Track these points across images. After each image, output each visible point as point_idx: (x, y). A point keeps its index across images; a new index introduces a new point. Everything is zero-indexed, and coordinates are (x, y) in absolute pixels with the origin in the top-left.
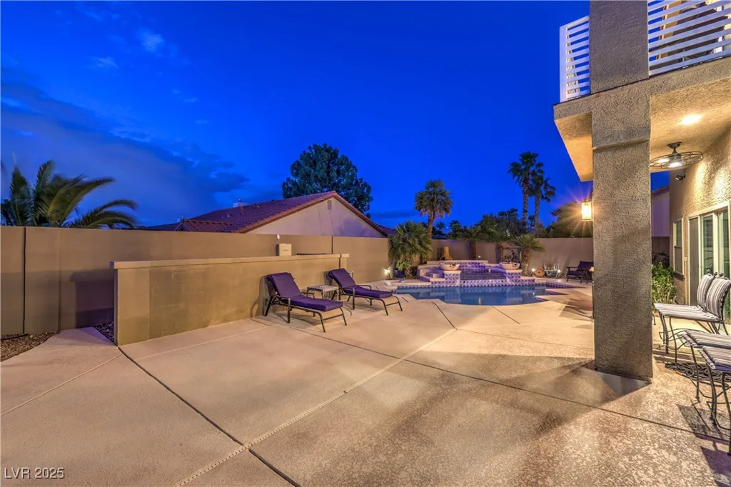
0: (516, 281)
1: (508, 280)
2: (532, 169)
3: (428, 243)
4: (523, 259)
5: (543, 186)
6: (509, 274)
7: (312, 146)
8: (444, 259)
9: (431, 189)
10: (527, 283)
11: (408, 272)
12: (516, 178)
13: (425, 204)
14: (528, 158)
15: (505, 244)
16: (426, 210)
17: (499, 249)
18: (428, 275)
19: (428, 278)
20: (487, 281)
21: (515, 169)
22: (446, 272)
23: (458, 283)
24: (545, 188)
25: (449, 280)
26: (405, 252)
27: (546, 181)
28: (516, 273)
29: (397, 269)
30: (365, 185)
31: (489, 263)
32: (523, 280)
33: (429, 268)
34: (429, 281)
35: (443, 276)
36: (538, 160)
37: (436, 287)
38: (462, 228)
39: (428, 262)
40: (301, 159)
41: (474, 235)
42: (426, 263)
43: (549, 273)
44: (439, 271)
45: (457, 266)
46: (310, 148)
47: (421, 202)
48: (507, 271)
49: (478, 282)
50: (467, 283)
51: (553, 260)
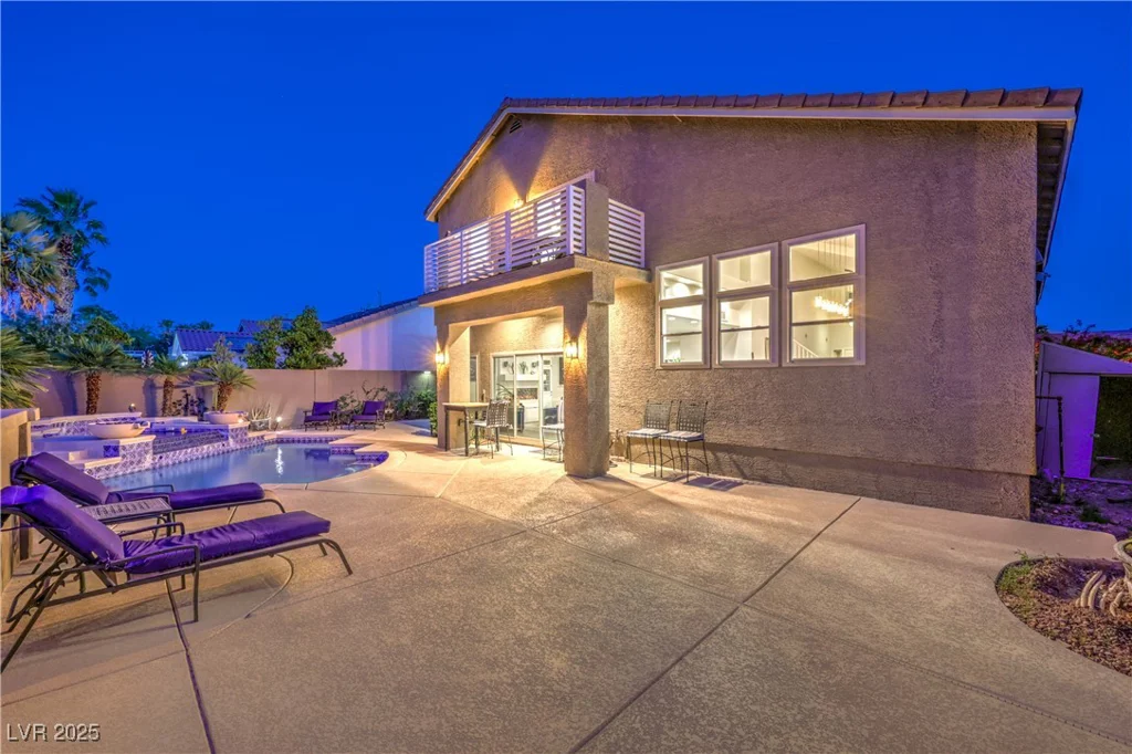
0: (241, 441)
1: (231, 441)
6: (232, 430)
10: (255, 442)
20: (200, 448)
22: (122, 442)
23: (148, 462)
25: (128, 460)
28: (242, 429)
32: (250, 439)
35: (115, 451)
43: (261, 423)
48: (231, 426)
49: (186, 453)
50: (167, 457)
51: (260, 403)
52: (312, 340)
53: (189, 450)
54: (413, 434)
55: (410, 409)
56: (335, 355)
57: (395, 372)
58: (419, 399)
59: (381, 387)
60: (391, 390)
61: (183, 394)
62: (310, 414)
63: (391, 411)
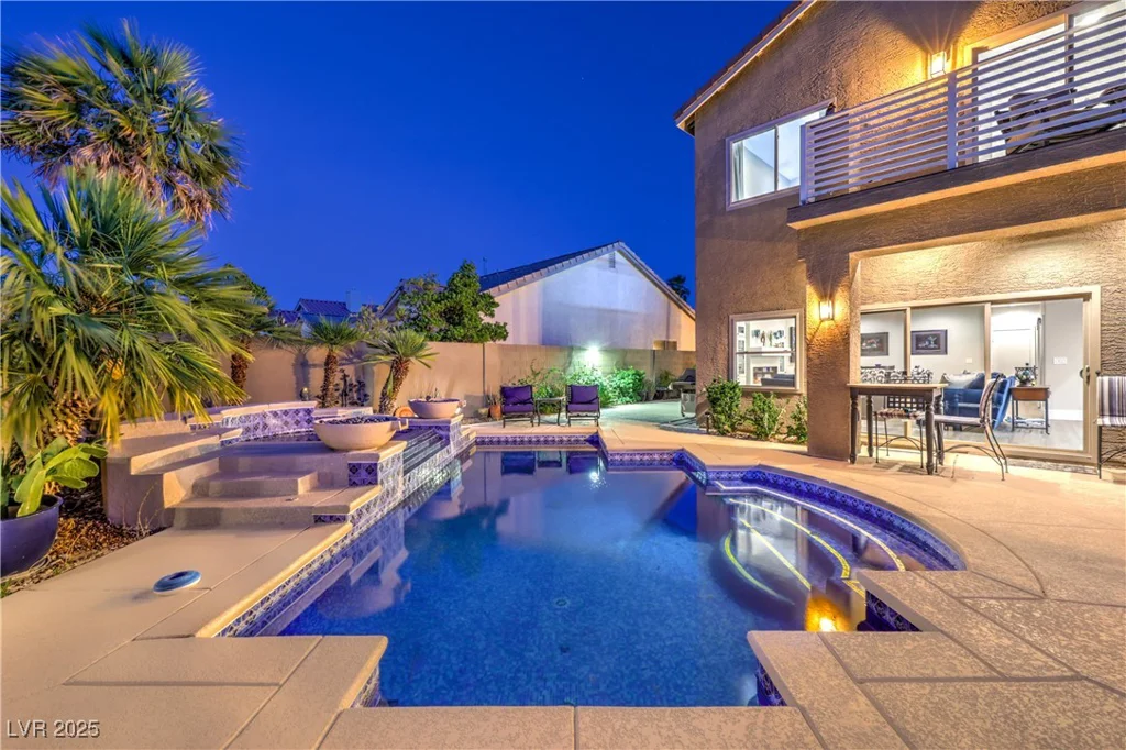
0: (457, 444)
4: (392, 389)
23: (400, 489)
25: (385, 489)
51: (426, 385)
56: (498, 324)
61: (341, 374)
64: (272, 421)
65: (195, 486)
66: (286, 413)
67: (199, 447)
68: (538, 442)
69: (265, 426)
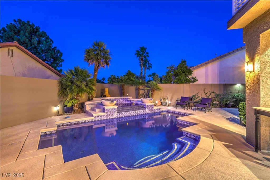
0: (151, 110)
1: (147, 110)
2: (144, 54)
3: (93, 85)
4: (151, 95)
5: (147, 63)
6: (147, 106)
7: (17, 20)
8: (105, 96)
9: (96, 48)
10: (157, 111)
11: (76, 108)
12: (138, 58)
13: (92, 56)
14: (143, 49)
15: (141, 87)
16: (93, 61)
17: (137, 90)
18: (93, 109)
19: (92, 112)
20: (134, 112)
21: (138, 54)
22: (106, 108)
23: (115, 115)
24: (148, 64)
25: (108, 114)
26: (72, 92)
27: (149, 61)
28: (151, 105)
29: (66, 106)
30: (59, 51)
31: (133, 98)
32: (154, 110)
33: (94, 104)
34: (92, 116)
35: (104, 110)
36: (147, 51)
37: (98, 121)
38: (116, 77)
39: (94, 99)
40: (7, 27)
41: (124, 81)
42: (92, 99)
43: (164, 103)
44: (101, 106)
45: (115, 102)
46: (15, 21)
47: (89, 55)
48: (147, 104)
49: (129, 113)
50: (122, 114)
51: (165, 96)
52: (184, 72)
53: (130, 112)
54: (227, 119)
55: (228, 102)
56: (193, 78)
57: (220, 85)
58: (234, 97)
59: (213, 91)
60: (217, 92)
61: (144, 92)
62: (179, 101)
63: (217, 103)
64: (121, 100)
65: (92, 108)
66: (123, 99)
67: (97, 103)
68: (178, 114)
69: (119, 101)
